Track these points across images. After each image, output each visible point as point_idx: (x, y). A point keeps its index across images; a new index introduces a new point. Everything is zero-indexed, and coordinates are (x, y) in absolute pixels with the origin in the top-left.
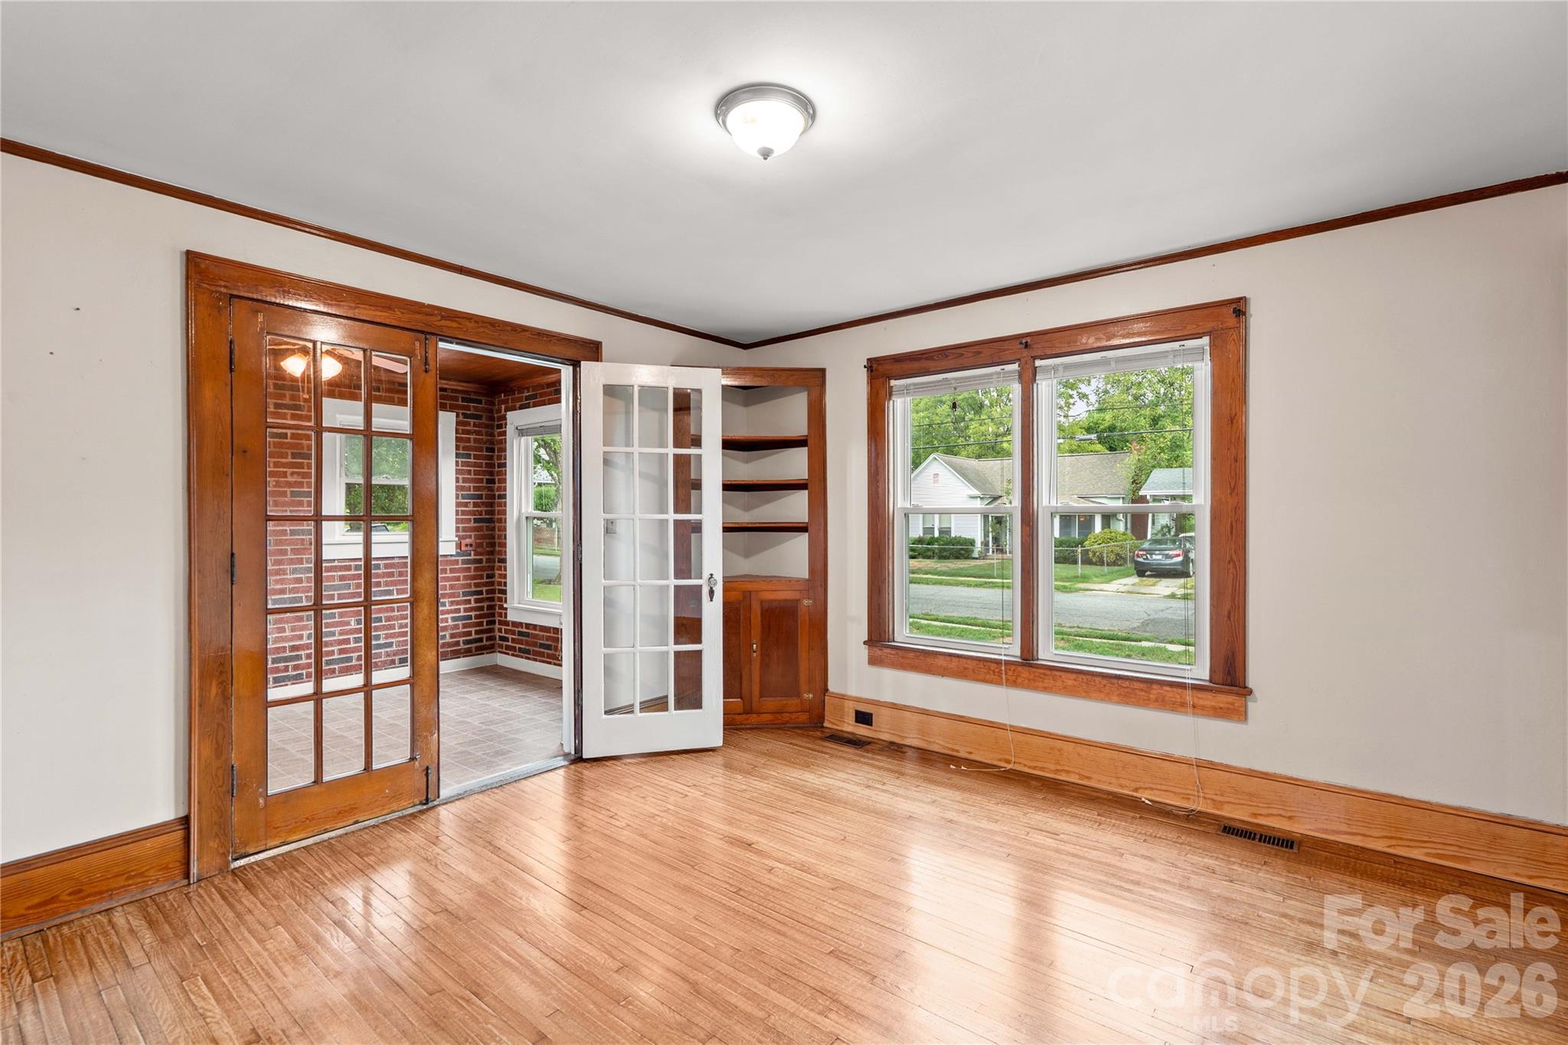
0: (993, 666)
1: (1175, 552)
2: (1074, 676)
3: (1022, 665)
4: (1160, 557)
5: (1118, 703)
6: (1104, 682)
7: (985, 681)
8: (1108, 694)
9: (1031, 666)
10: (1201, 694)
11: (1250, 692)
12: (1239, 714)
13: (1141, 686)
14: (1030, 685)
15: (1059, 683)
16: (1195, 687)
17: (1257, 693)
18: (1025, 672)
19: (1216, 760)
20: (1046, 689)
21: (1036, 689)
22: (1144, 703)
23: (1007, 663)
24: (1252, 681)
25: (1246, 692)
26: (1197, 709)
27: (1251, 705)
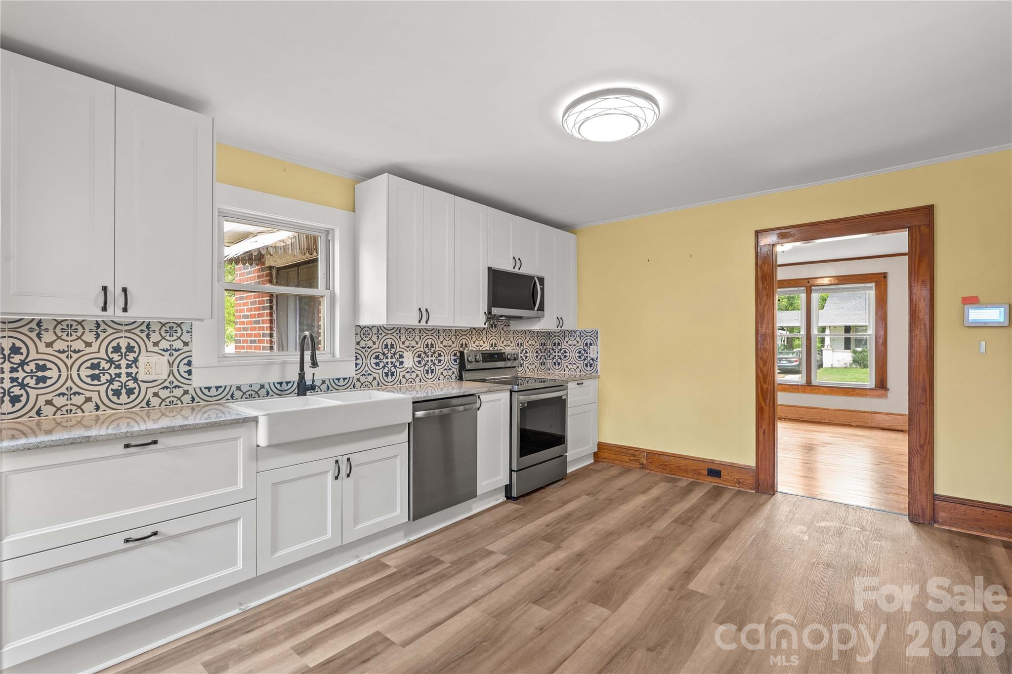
0: (795, 387)
1: (794, 359)
2: (827, 388)
3: (807, 386)
4: (786, 362)
5: (843, 396)
6: (838, 389)
7: (792, 392)
8: (840, 393)
9: (811, 386)
10: (872, 391)
11: (888, 389)
12: (886, 396)
13: (852, 390)
14: (811, 392)
15: (821, 391)
16: (871, 389)
17: (890, 390)
18: (808, 388)
19: (878, 411)
20: (816, 393)
21: (812, 393)
22: (853, 395)
23: (801, 385)
24: (889, 386)
25: (886, 389)
26: (871, 396)
27: (888, 394)
